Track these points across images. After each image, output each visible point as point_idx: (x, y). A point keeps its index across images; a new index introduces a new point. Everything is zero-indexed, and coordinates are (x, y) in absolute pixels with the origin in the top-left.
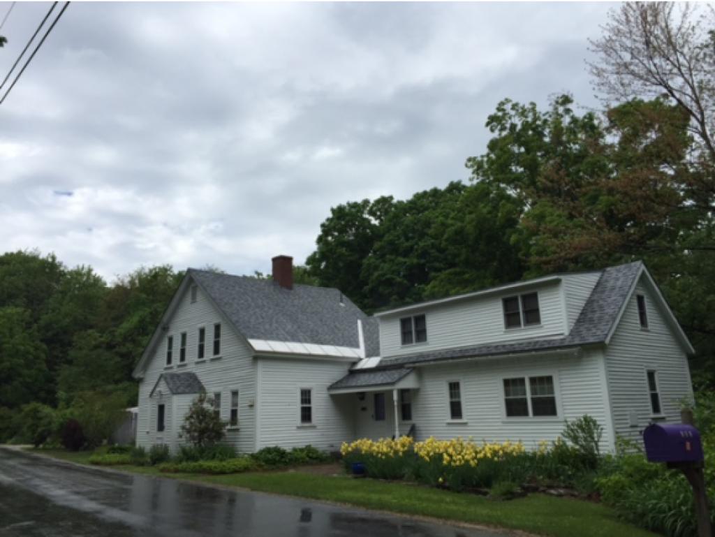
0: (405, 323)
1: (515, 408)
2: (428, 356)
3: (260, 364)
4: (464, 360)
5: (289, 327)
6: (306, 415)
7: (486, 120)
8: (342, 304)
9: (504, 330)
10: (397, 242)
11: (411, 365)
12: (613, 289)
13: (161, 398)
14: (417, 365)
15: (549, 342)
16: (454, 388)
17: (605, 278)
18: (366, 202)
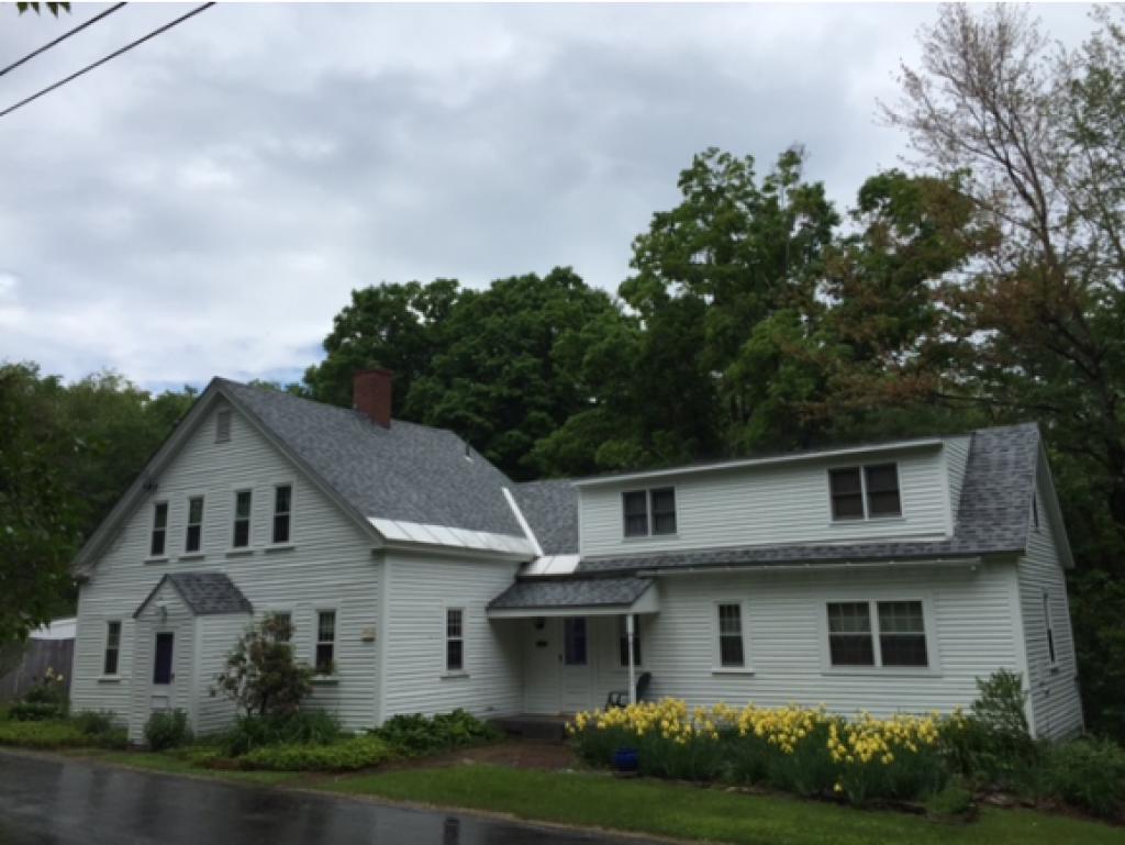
0: (632, 501)
1: (848, 651)
2: (681, 558)
3: (389, 565)
4: (758, 568)
5: (415, 497)
6: (455, 656)
7: (678, 178)
8: (468, 458)
9: (830, 521)
10: (474, 357)
11: (652, 573)
12: (1003, 464)
13: (164, 621)
14: (660, 572)
15: (921, 545)
16: (729, 614)
17: (979, 443)
18: (413, 286)
